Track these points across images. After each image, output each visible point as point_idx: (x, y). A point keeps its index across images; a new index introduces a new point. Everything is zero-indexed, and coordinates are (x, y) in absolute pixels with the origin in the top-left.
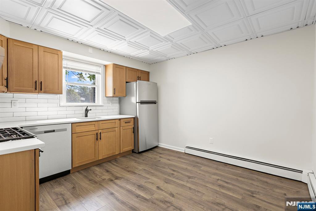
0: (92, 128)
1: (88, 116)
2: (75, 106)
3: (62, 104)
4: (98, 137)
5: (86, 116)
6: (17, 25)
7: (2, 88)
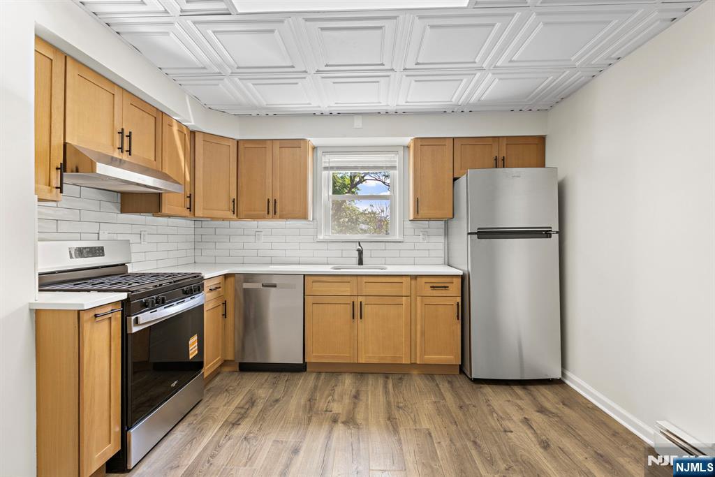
0: (346, 289)
1: (364, 263)
2: (343, 242)
3: (321, 237)
4: (356, 312)
5: (361, 262)
6: (246, 116)
7: (230, 214)
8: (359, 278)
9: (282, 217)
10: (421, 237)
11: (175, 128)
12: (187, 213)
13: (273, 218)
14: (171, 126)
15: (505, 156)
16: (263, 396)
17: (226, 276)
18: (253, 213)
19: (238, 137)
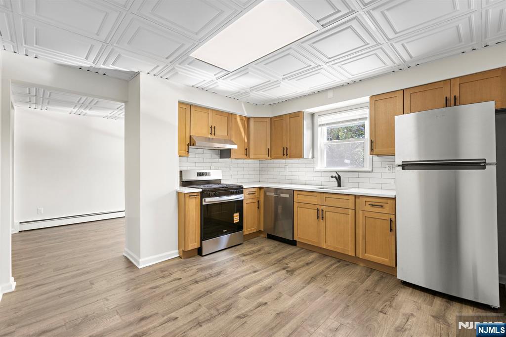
4: (320, 215)
5: (339, 185)
6: (274, 104)
7: (267, 156)
8: (322, 194)
9: (291, 157)
10: (387, 168)
11: (238, 119)
12: (246, 157)
13: (287, 158)
14: (236, 118)
15: (457, 95)
16: (266, 249)
17: (260, 188)
18: (277, 155)
19: (271, 116)
